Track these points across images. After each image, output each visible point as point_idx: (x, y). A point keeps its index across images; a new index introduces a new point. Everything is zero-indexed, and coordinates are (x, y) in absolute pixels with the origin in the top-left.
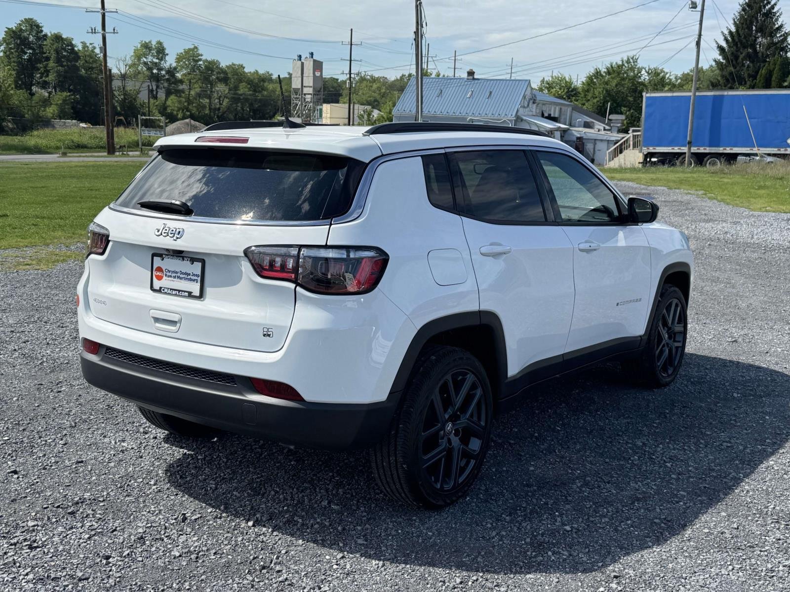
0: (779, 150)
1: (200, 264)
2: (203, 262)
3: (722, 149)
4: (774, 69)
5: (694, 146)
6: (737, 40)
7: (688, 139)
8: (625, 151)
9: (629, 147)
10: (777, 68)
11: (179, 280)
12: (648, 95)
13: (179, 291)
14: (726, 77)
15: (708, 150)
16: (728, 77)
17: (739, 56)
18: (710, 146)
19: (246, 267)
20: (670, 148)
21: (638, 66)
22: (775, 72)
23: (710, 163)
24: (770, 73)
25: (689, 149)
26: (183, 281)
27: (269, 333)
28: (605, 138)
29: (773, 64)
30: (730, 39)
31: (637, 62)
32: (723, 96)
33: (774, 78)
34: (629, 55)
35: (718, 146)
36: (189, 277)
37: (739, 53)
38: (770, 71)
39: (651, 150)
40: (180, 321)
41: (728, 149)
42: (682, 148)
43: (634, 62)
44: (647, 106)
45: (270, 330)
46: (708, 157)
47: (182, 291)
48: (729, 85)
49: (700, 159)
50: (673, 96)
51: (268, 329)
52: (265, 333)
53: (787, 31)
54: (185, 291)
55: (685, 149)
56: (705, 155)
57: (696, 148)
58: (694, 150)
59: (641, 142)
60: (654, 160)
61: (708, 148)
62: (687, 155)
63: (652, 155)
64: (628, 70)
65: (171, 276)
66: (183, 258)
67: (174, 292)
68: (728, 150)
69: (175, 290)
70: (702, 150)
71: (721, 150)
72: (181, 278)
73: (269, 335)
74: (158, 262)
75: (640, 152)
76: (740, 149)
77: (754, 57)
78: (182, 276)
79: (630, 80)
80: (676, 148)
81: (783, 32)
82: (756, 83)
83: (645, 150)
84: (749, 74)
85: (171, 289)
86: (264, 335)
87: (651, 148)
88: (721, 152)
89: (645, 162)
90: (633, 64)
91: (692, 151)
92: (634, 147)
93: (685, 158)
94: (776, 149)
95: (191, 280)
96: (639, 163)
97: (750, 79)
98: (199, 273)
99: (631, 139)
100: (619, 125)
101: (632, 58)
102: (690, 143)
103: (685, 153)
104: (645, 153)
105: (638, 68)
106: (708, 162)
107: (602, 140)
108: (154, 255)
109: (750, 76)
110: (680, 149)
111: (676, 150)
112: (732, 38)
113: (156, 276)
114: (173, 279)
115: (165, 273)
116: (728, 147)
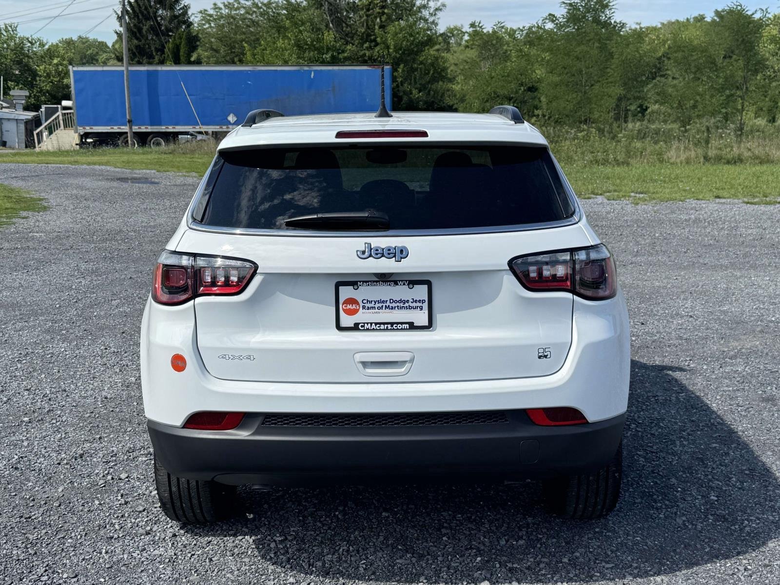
0: (221, 128)
1: (425, 287)
2: (429, 283)
3: (164, 127)
4: (180, 44)
5: (136, 125)
6: (138, 11)
7: (128, 117)
8: (56, 131)
9: (60, 127)
10: (183, 43)
11: (387, 310)
12: (75, 69)
13: (392, 324)
14: (132, 50)
15: (150, 129)
16: (134, 50)
17: (142, 29)
18: (151, 125)
19: (510, 282)
20: (109, 128)
21: (19, 35)
22: (182, 46)
23: (153, 143)
24: (177, 48)
25: (131, 128)
26: (396, 311)
27: (546, 354)
28: (12, 117)
29: (178, 38)
30: (129, 9)
31: (16, 30)
32: (157, 71)
33: (181, 53)
34: (7, 23)
35: (160, 124)
36: (407, 305)
37: (141, 25)
38: (177, 45)
39: (88, 129)
40: (412, 361)
41: (170, 127)
42: (122, 127)
43: (13, 31)
44: (75, 81)
45: (547, 350)
46: (151, 136)
47: (398, 323)
48: (136, 59)
49: (143, 139)
50: (103, 71)
51: (544, 350)
52: (540, 354)
53: (186, 4)
54: (402, 323)
55: (125, 129)
56: (148, 134)
57: (137, 127)
58: (136, 129)
59: (75, 122)
60: (89, 140)
61: (149, 127)
62: (129, 135)
63: (87, 135)
64: (8, 40)
65: (373, 308)
66: (396, 283)
67: (382, 327)
68: (171, 129)
69: (384, 324)
70: (143, 129)
71: (163, 129)
72: (392, 308)
73: (546, 356)
74: (346, 292)
75: (76, 132)
76: (183, 127)
77: (156, 30)
78: (394, 305)
79: (12, 50)
80: (115, 128)
81: (182, 5)
82: (164, 57)
83: (81, 130)
84: (156, 48)
85: (376, 324)
86: (540, 357)
87: (87, 128)
88: (164, 131)
89: (82, 144)
90: (12, 33)
91: (134, 131)
92: (65, 126)
93: (127, 137)
94: (218, 127)
95: (410, 308)
96: (77, 144)
97: (159, 53)
98: (426, 297)
99: (61, 118)
100: (23, 102)
101: (11, 26)
102: (130, 121)
103: (126, 133)
104: (82, 133)
105: (19, 38)
106: (152, 142)
107: (9, 119)
108: (338, 285)
109: (157, 50)
110: (120, 128)
111: (116, 129)
112: (131, 9)
113: (344, 310)
114: (377, 310)
115: (361, 304)
116: (171, 125)
